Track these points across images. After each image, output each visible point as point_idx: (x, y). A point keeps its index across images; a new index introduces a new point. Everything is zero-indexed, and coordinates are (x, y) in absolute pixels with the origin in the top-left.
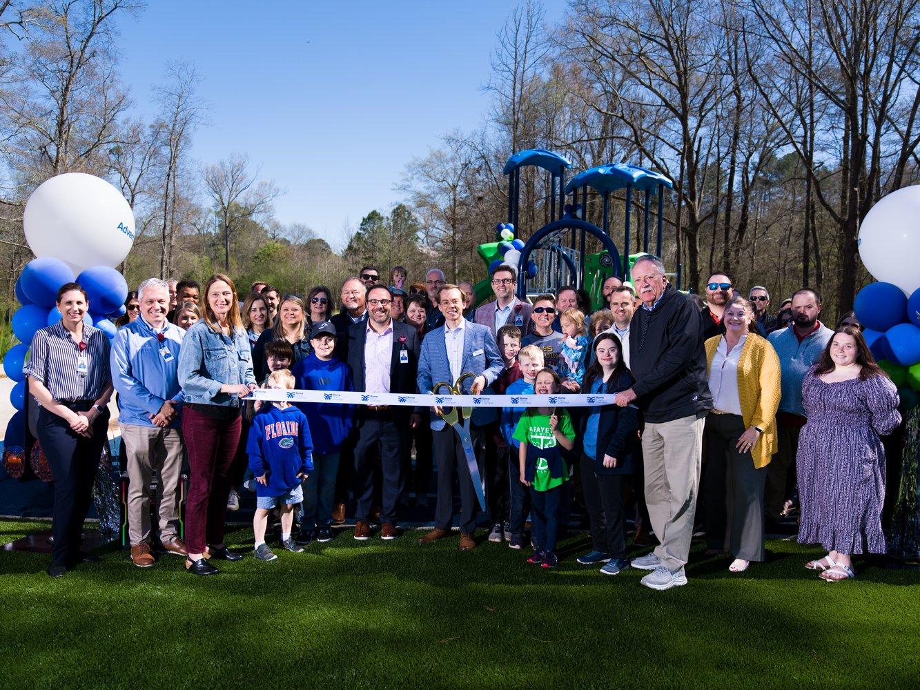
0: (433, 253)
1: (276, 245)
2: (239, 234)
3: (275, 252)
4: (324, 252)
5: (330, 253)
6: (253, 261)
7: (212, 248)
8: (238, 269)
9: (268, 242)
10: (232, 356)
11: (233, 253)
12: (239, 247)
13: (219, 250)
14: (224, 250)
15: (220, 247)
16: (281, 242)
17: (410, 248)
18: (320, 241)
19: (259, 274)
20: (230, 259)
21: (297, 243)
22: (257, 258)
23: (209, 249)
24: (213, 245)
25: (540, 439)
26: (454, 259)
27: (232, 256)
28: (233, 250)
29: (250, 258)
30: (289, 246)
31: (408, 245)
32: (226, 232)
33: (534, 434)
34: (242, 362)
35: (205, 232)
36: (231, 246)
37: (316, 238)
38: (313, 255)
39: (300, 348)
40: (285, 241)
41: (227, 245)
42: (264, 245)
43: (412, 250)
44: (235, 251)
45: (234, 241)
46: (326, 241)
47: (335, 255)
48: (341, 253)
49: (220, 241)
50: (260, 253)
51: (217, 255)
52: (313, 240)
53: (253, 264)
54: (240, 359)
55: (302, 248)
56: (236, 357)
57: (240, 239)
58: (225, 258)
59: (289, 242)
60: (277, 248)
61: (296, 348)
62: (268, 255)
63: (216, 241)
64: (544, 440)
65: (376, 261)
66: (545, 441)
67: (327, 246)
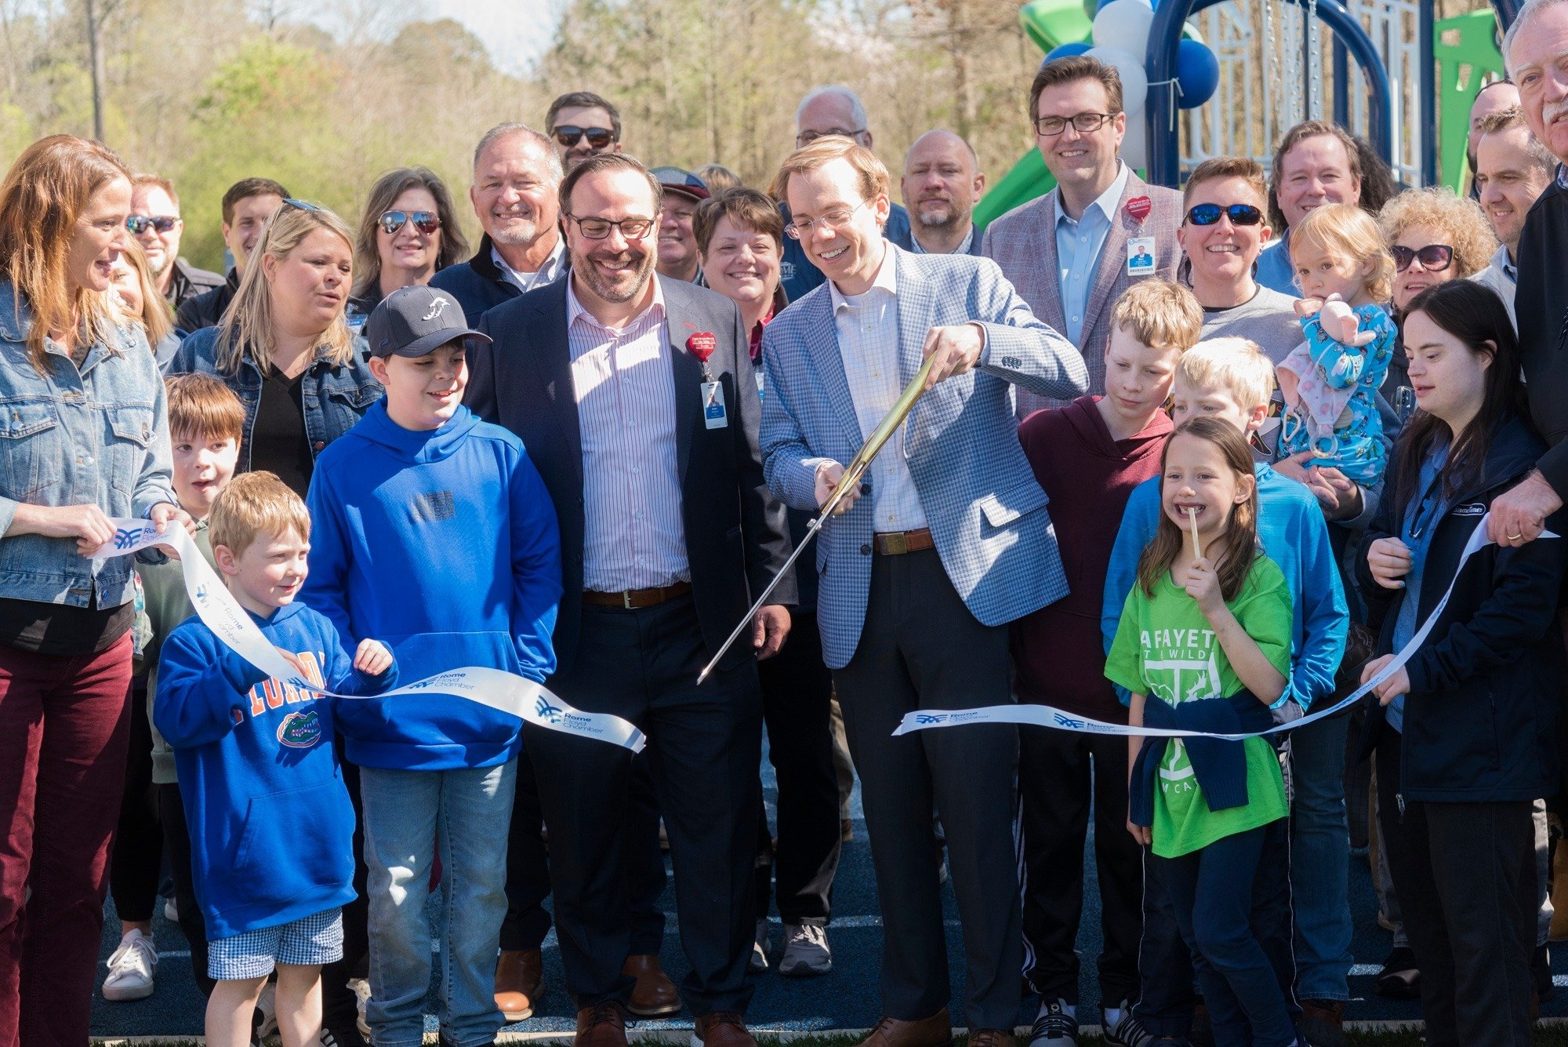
0: (871, 49)
1: (278, 50)
2: (140, 15)
3: (274, 76)
4: (462, 70)
5: (484, 71)
6: (194, 117)
7: (43, 75)
8: (138, 149)
9: (244, 39)
10: (80, 424)
11: (121, 89)
12: (140, 66)
13: (66, 80)
14: (86, 81)
15: (71, 69)
16: (298, 40)
17: (789, 37)
18: (448, 26)
19: (218, 164)
20: (109, 111)
21: (359, 40)
22: (207, 103)
23: (30, 80)
24: (44, 62)
25: (1171, 671)
26: (959, 66)
27: (121, 103)
28: (120, 77)
29: (186, 108)
30: (328, 51)
31: (784, 23)
32: (89, 11)
33: (1154, 656)
34: (120, 446)
35: (10, 17)
36: (110, 63)
37: (430, 18)
38: (422, 80)
39: (320, 393)
40: (315, 36)
41: (94, 62)
42: (232, 52)
43: (797, 45)
44: (127, 82)
45: (121, 43)
46: (469, 26)
47: (506, 78)
48: (528, 69)
49: (68, 45)
50: (220, 86)
51: (62, 101)
52: (421, 25)
53: (195, 128)
54: (111, 438)
55: (378, 56)
56: (95, 430)
57: (144, 35)
58: (89, 111)
59: (328, 37)
60: (282, 63)
61: (309, 389)
62: (249, 91)
63: (56, 50)
64: (1185, 673)
65: (661, 90)
66: (1188, 677)
67: (475, 45)
